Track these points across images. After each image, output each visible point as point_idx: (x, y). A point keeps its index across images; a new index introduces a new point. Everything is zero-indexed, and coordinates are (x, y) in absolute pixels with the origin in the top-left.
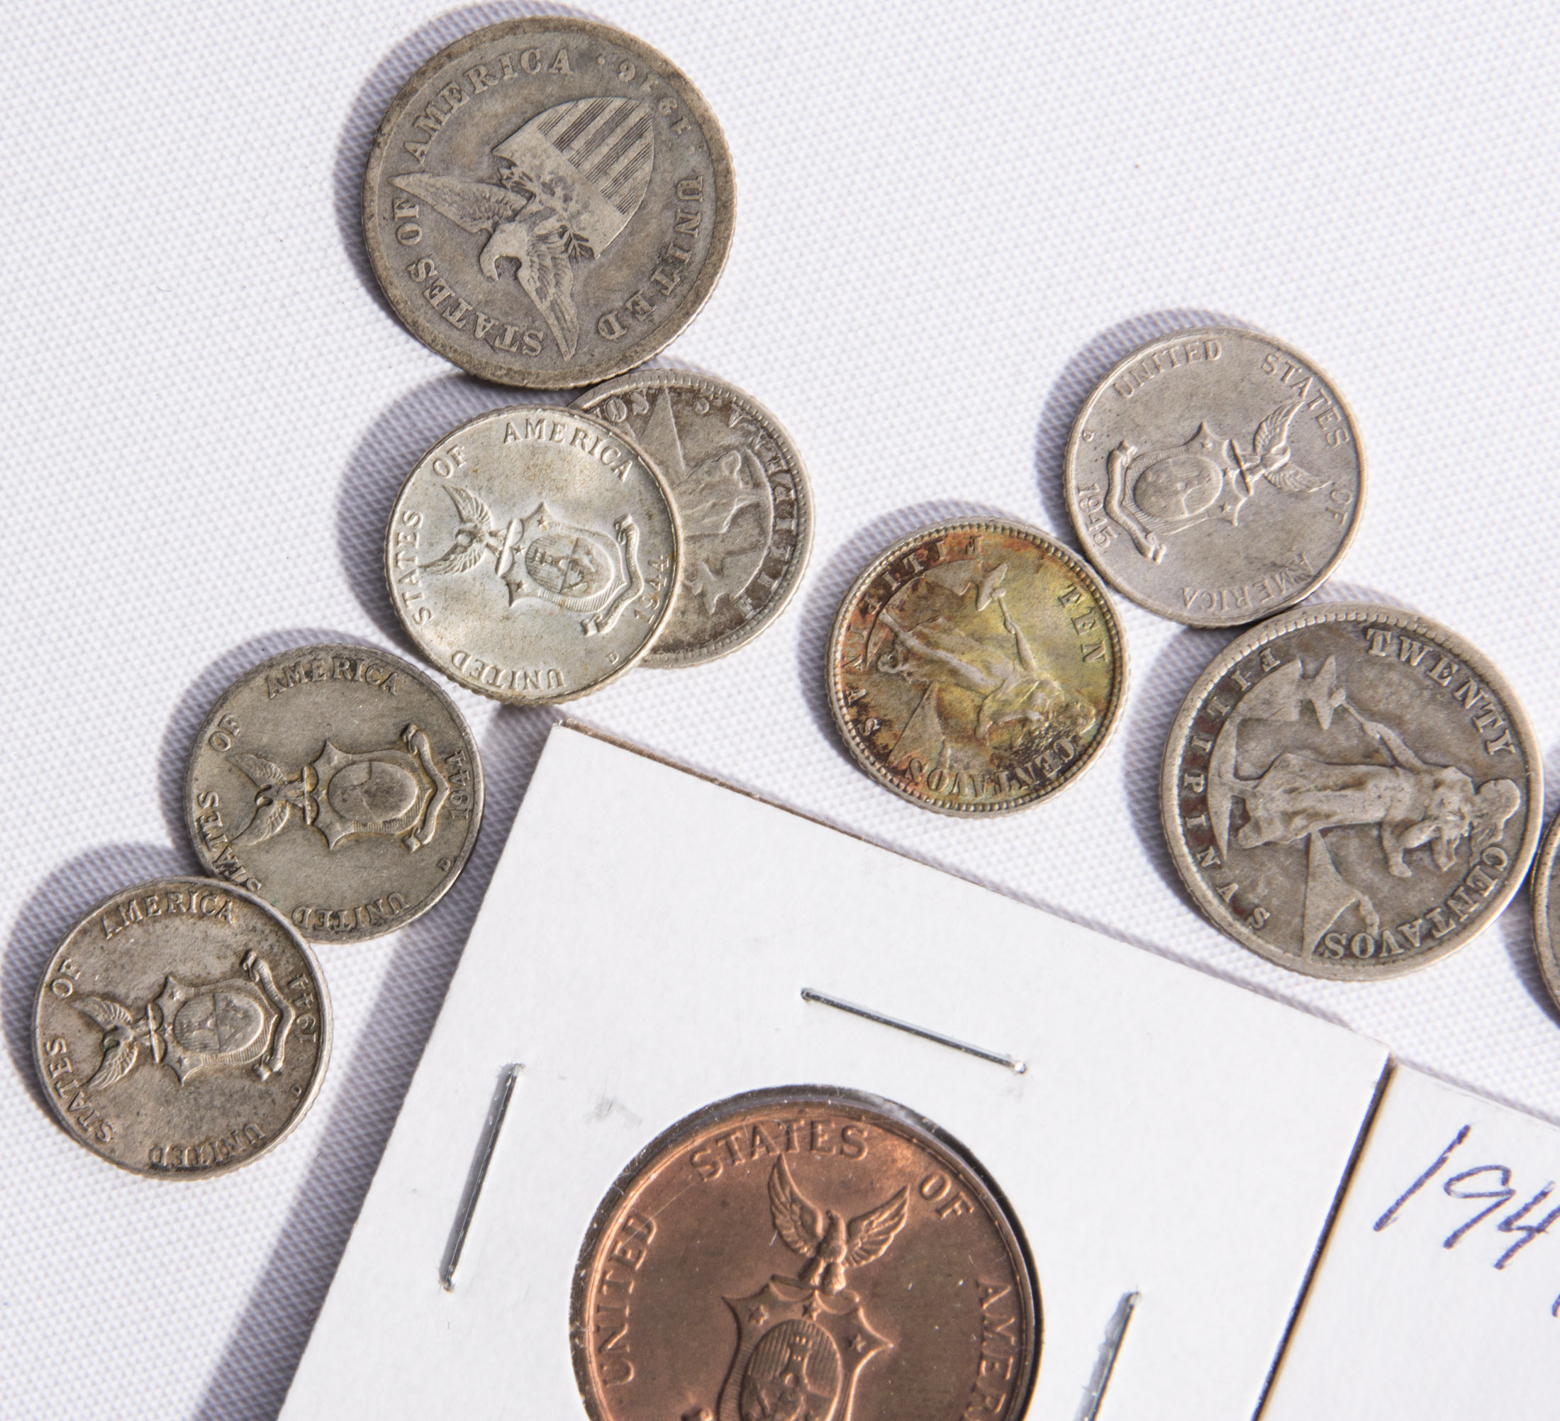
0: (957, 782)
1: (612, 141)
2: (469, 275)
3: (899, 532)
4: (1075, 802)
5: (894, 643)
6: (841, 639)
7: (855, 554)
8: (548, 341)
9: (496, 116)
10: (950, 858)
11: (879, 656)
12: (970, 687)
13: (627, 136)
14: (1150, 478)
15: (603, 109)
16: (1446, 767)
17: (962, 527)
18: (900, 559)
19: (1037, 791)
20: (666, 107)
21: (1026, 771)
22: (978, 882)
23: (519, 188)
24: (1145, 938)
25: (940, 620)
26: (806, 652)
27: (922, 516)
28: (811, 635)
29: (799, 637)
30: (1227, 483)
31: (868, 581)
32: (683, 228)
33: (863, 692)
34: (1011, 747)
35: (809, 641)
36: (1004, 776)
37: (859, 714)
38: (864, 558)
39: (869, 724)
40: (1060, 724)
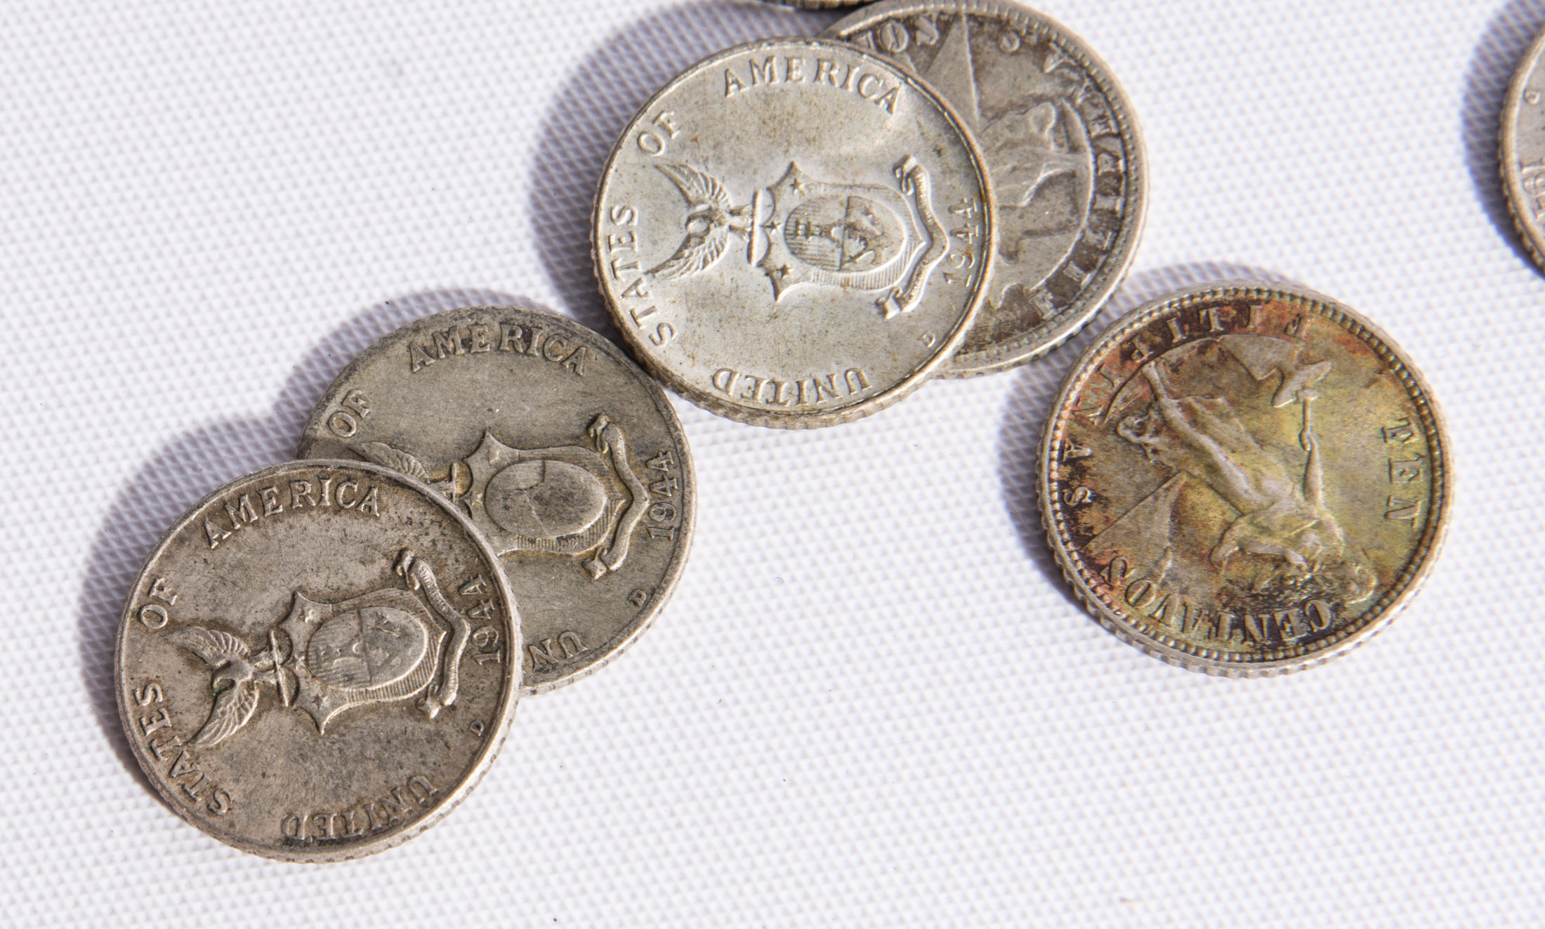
0: (1165, 606)
5: (1150, 406)
6: (1085, 377)
11: (1124, 416)
12: (1225, 493)
18: (1198, 308)
19: (1264, 652)
21: (1259, 623)
25: (1220, 400)
31: (1146, 320)
33: (1087, 452)
34: (1251, 587)
36: (1228, 618)
37: (1072, 477)
39: (1080, 493)
40: (1326, 580)
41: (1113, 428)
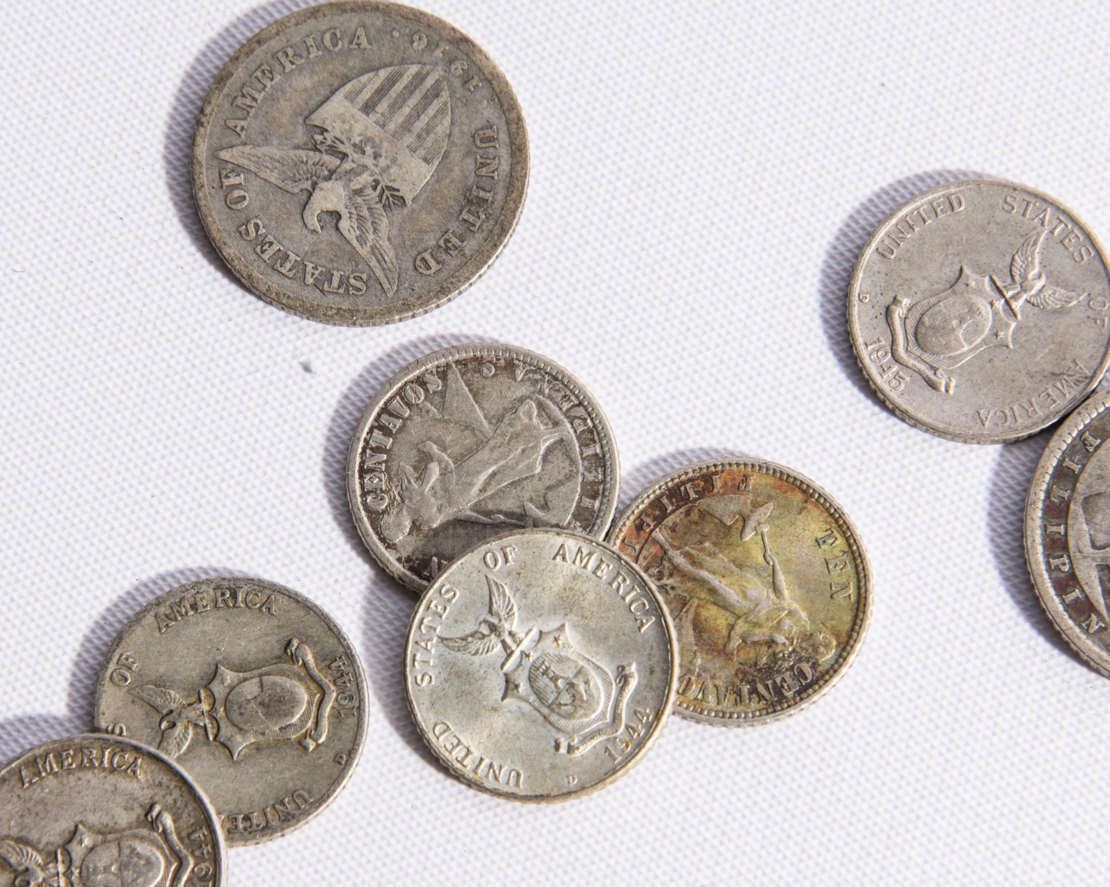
1: (412, 102)
2: (295, 230)
8: (372, 281)
9: (306, 90)
12: (725, 606)
13: (425, 97)
14: (927, 322)
15: (401, 75)
20: (458, 68)
23: (333, 150)
32: (484, 171)
40: (803, 649)
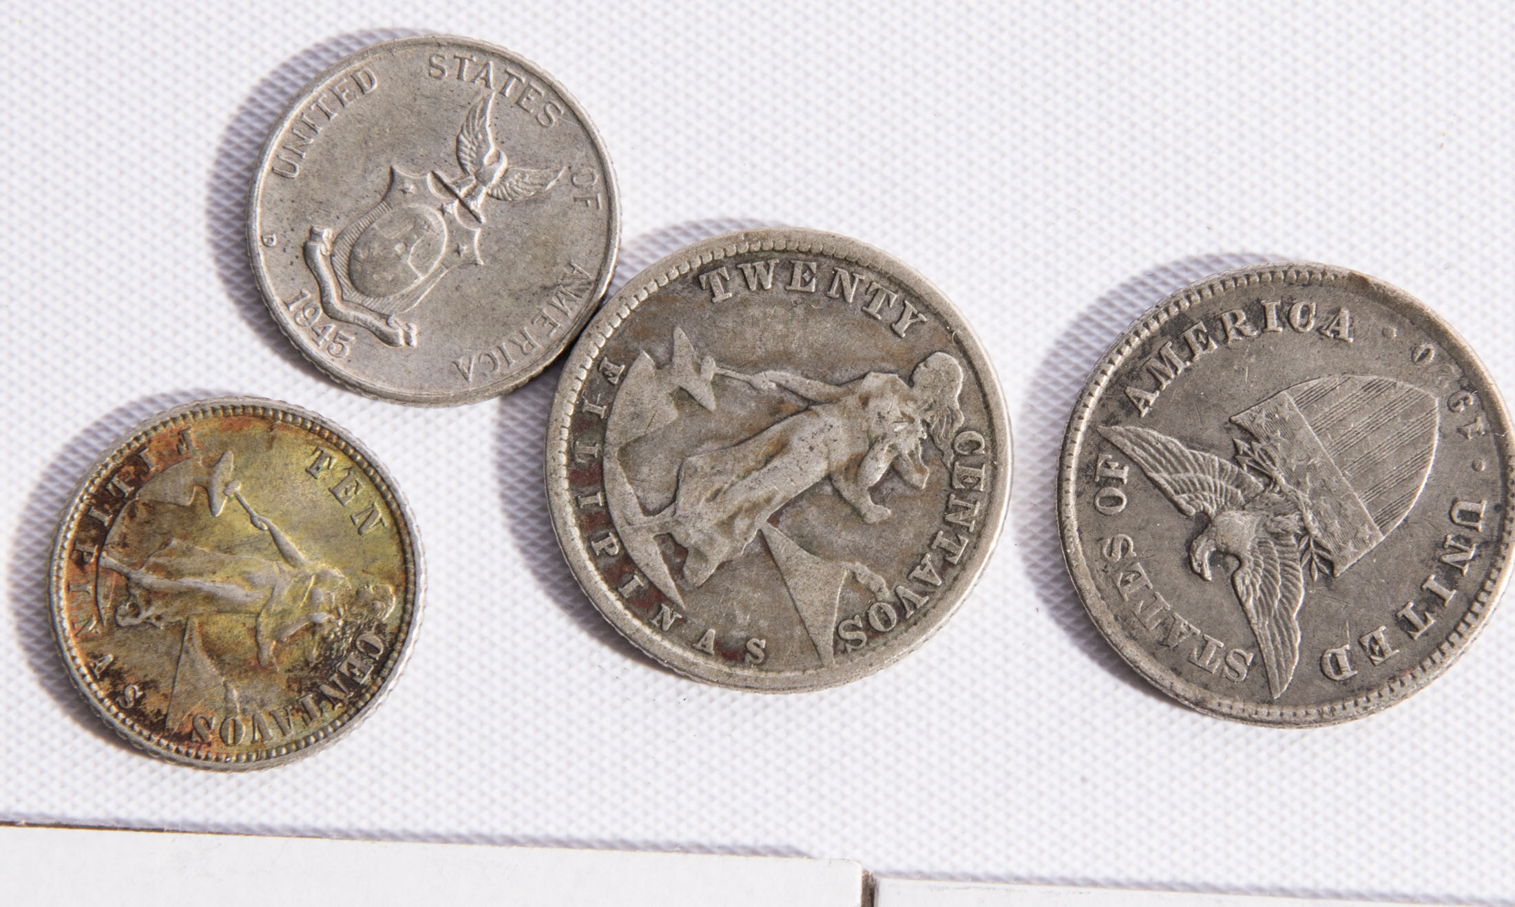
0: (257, 725)
3: (93, 456)
4: (405, 703)
5: (128, 588)
6: (63, 603)
7: (50, 499)
10: (279, 819)
11: (115, 609)
14: (362, 255)
16: (863, 376)
17: (164, 424)
18: (103, 486)
19: (354, 704)
21: (334, 685)
22: (319, 834)
24: (539, 834)
25: (174, 542)
26: (28, 635)
27: (116, 428)
28: (28, 612)
29: (15, 620)
30: (451, 222)
31: (73, 525)
33: (110, 657)
34: (307, 663)
35: (28, 620)
36: (309, 699)
37: (114, 685)
38: (62, 500)
39: (129, 692)
40: (356, 616)
41: (114, 624)
